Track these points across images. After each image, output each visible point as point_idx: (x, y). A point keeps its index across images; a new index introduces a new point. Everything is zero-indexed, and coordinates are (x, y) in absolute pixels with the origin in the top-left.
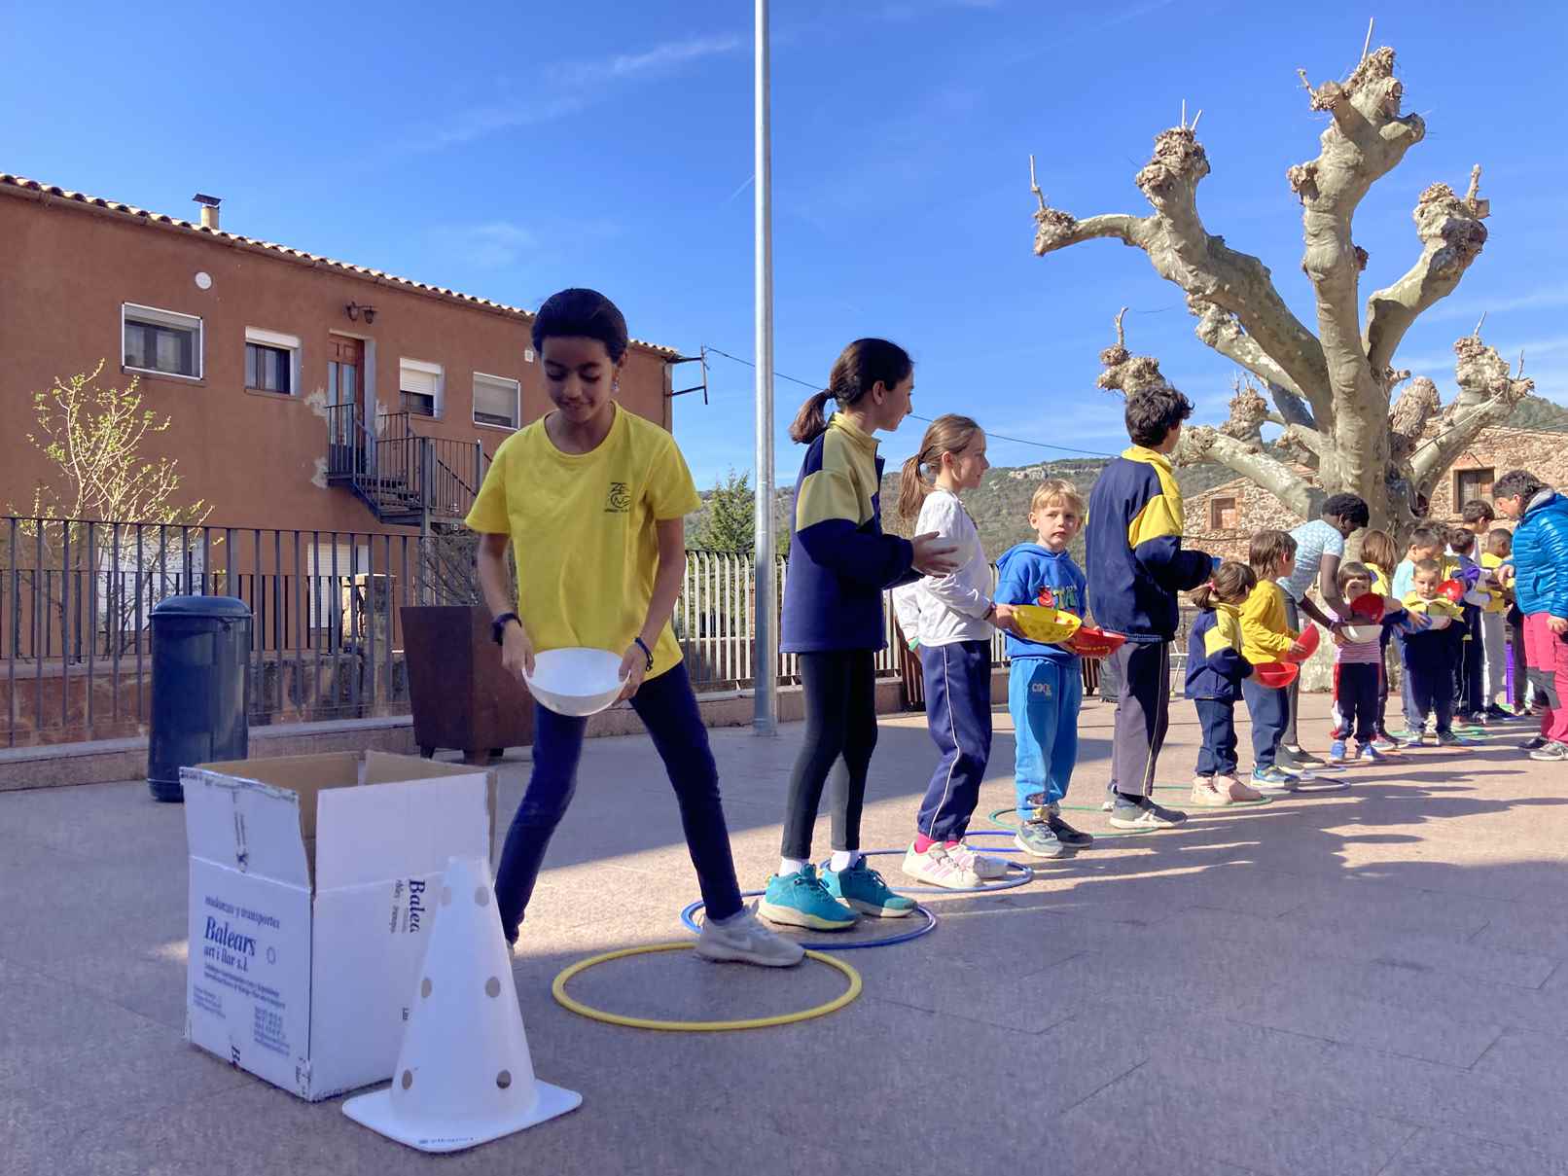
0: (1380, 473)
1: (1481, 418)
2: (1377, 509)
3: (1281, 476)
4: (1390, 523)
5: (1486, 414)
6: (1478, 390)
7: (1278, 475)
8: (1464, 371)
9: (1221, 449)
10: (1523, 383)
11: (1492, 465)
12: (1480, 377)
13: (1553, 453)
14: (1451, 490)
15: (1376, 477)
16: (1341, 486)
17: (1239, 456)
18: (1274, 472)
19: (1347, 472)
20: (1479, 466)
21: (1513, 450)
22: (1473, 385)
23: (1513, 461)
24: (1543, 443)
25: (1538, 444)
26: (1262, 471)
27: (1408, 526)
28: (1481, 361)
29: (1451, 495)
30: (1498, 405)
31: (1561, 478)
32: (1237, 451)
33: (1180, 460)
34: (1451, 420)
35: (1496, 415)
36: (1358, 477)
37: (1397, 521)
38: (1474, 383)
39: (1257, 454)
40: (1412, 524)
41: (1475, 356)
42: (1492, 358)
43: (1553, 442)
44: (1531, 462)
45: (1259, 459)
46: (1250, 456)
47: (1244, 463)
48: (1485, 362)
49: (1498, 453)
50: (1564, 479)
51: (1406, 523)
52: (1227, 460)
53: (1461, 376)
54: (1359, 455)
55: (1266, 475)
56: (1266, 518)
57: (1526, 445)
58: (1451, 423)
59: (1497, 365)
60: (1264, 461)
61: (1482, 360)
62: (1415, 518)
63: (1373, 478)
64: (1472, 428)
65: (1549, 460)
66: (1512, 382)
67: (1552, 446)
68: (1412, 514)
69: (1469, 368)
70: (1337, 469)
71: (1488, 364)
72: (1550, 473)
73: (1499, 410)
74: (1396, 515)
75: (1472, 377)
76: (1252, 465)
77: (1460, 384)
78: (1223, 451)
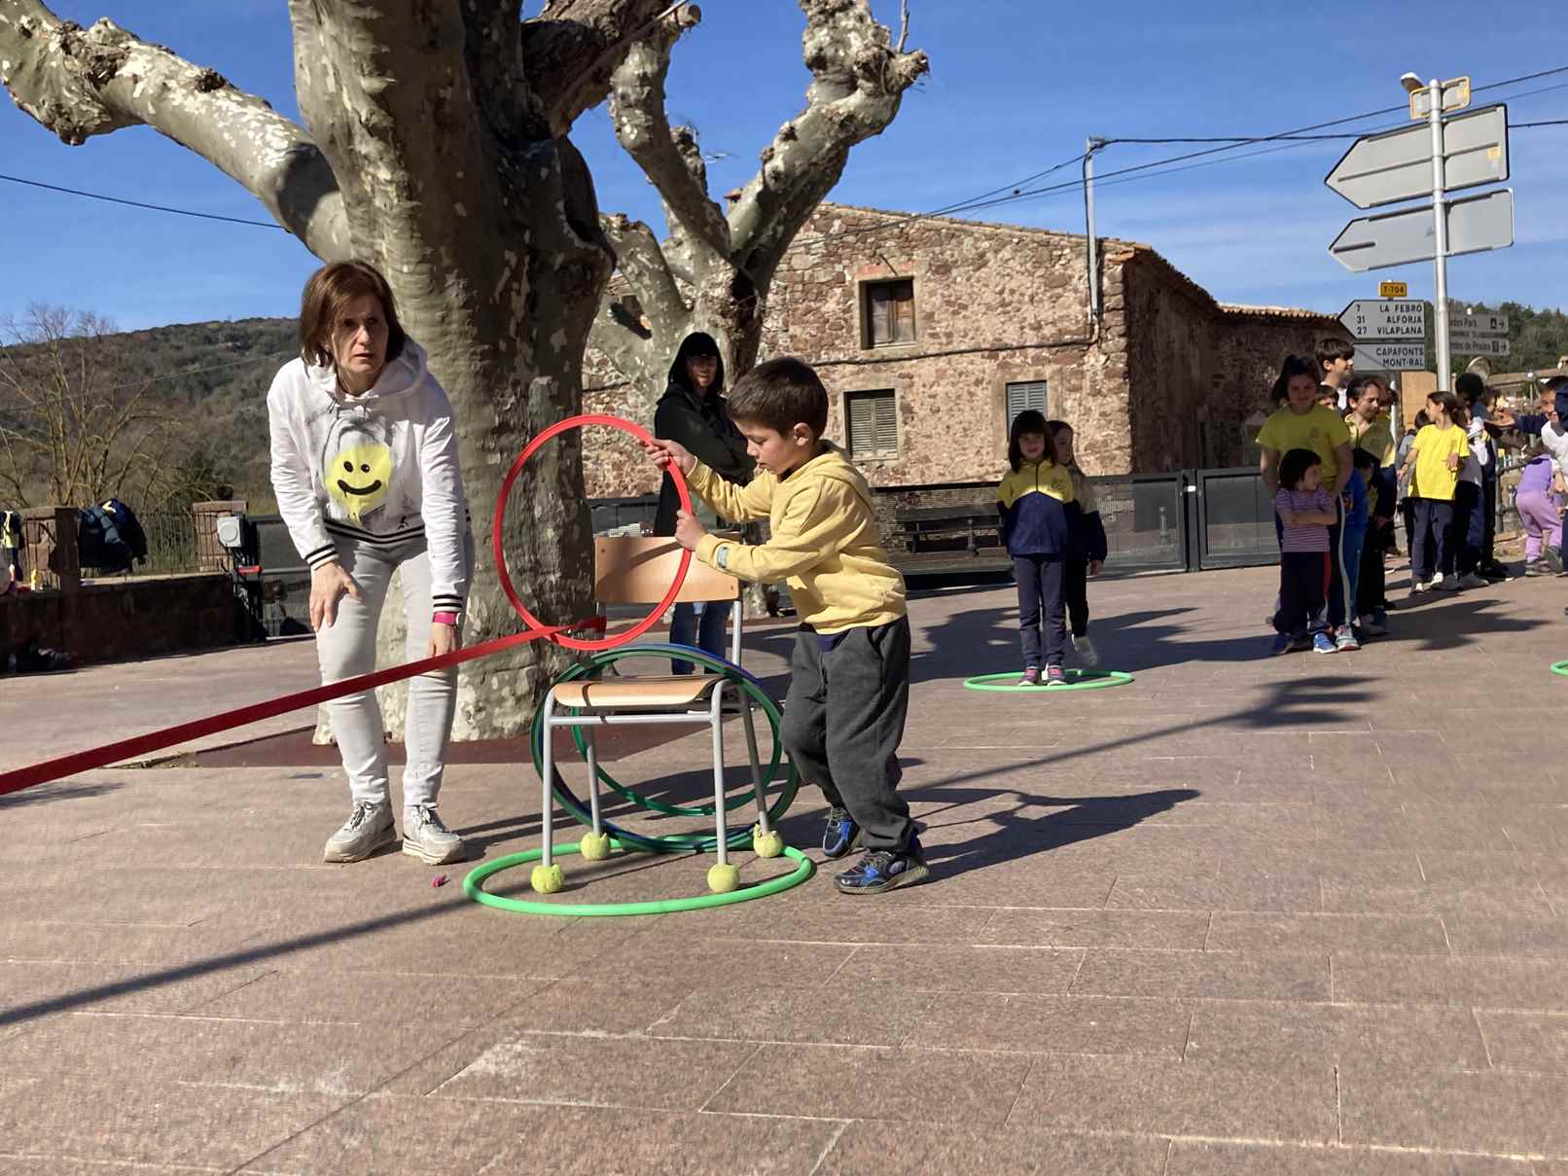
0: (447, 93)
1: (842, 125)
2: (459, 208)
3: (267, 144)
4: (510, 256)
5: (851, 117)
6: (842, 78)
7: (258, 142)
8: (816, 40)
9: (136, 79)
10: (910, 58)
11: (910, 274)
12: (841, 53)
13: (989, 255)
14: (856, 313)
15: (440, 103)
16: (350, 136)
17: (177, 97)
18: (251, 134)
19: (355, 88)
20: (892, 275)
21: (937, 250)
22: (831, 69)
23: (939, 267)
24: (977, 240)
25: (968, 241)
26: (226, 136)
27: (564, 267)
28: (843, 23)
29: (856, 322)
30: (870, 101)
31: (1001, 292)
32: (172, 84)
33: (59, 121)
34: (792, 128)
35: (868, 122)
36: (379, 99)
37: (533, 251)
38: (833, 63)
39: (221, 93)
40: (572, 262)
41: (832, 14)
42: (861, 19)
43: (989, 238)
44: (962, 269)
45: (224, 103)
46: (204, 97)
47: (189, 116)
48: (851, 23)
49: (918, 254)
50: (1005, 295)
51: (560, 259)
52: (151, 110)
53: (810, 50)
54: (367, 25)
55: (233, 144)
56: (595, 361)
57: (954, 241)
58: (790, 135)
59: (870, 32)
60: (235, 108)
61: (846, 21)
62: (578, 243)
63: (429, 108)
64: (828, 145)
65: (985, 265)
66: (891, 55)
67: (986, 244)
68: (573, 235)
69: (823, 36)
70: (331, 81)
71: (854, 29)
72: (986, 286)
73: (872, 111)
74: (527, 236)
75: (829, 52)
76: (206, 121)
77: (810, 66)
78: (140, 86)
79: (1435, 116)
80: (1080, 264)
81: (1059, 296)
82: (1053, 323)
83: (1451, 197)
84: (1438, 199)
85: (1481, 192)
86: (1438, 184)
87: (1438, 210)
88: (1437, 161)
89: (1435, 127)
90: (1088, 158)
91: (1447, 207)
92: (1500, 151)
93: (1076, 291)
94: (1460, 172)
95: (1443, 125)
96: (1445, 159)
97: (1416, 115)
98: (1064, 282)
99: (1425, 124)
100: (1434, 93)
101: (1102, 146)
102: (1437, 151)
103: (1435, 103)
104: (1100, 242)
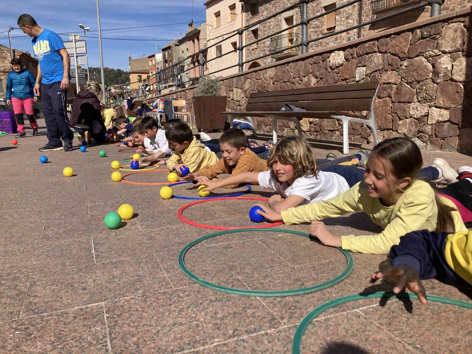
79: (74, 40)
80: (9, 55)
81: (4, 61)
82: (3, 67)
83: (78, 55)
84: (75, 55)
85: (82, 55)
86: (75, 53)
87: (75, 57)
88: (75, 48)
89: (74, 42)
90: (9, 31)
91: (77, 57)
92: (85, 48)
93: (8, 60)
94: (79, 51)
95: (75, 42)
96: (76, 48)
97: (71, 40)
98: (5, 58)
99: (72, 41)
100: (73, 36)
101: (13, 29)
102: (74, 46)
103: (74, 38)
104: (14, 51)
